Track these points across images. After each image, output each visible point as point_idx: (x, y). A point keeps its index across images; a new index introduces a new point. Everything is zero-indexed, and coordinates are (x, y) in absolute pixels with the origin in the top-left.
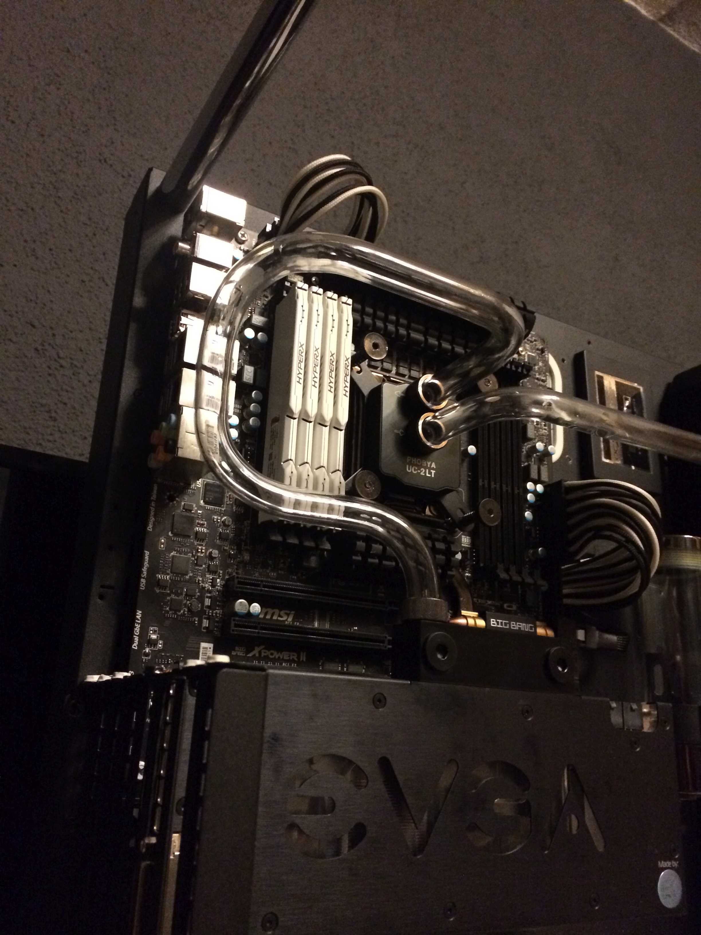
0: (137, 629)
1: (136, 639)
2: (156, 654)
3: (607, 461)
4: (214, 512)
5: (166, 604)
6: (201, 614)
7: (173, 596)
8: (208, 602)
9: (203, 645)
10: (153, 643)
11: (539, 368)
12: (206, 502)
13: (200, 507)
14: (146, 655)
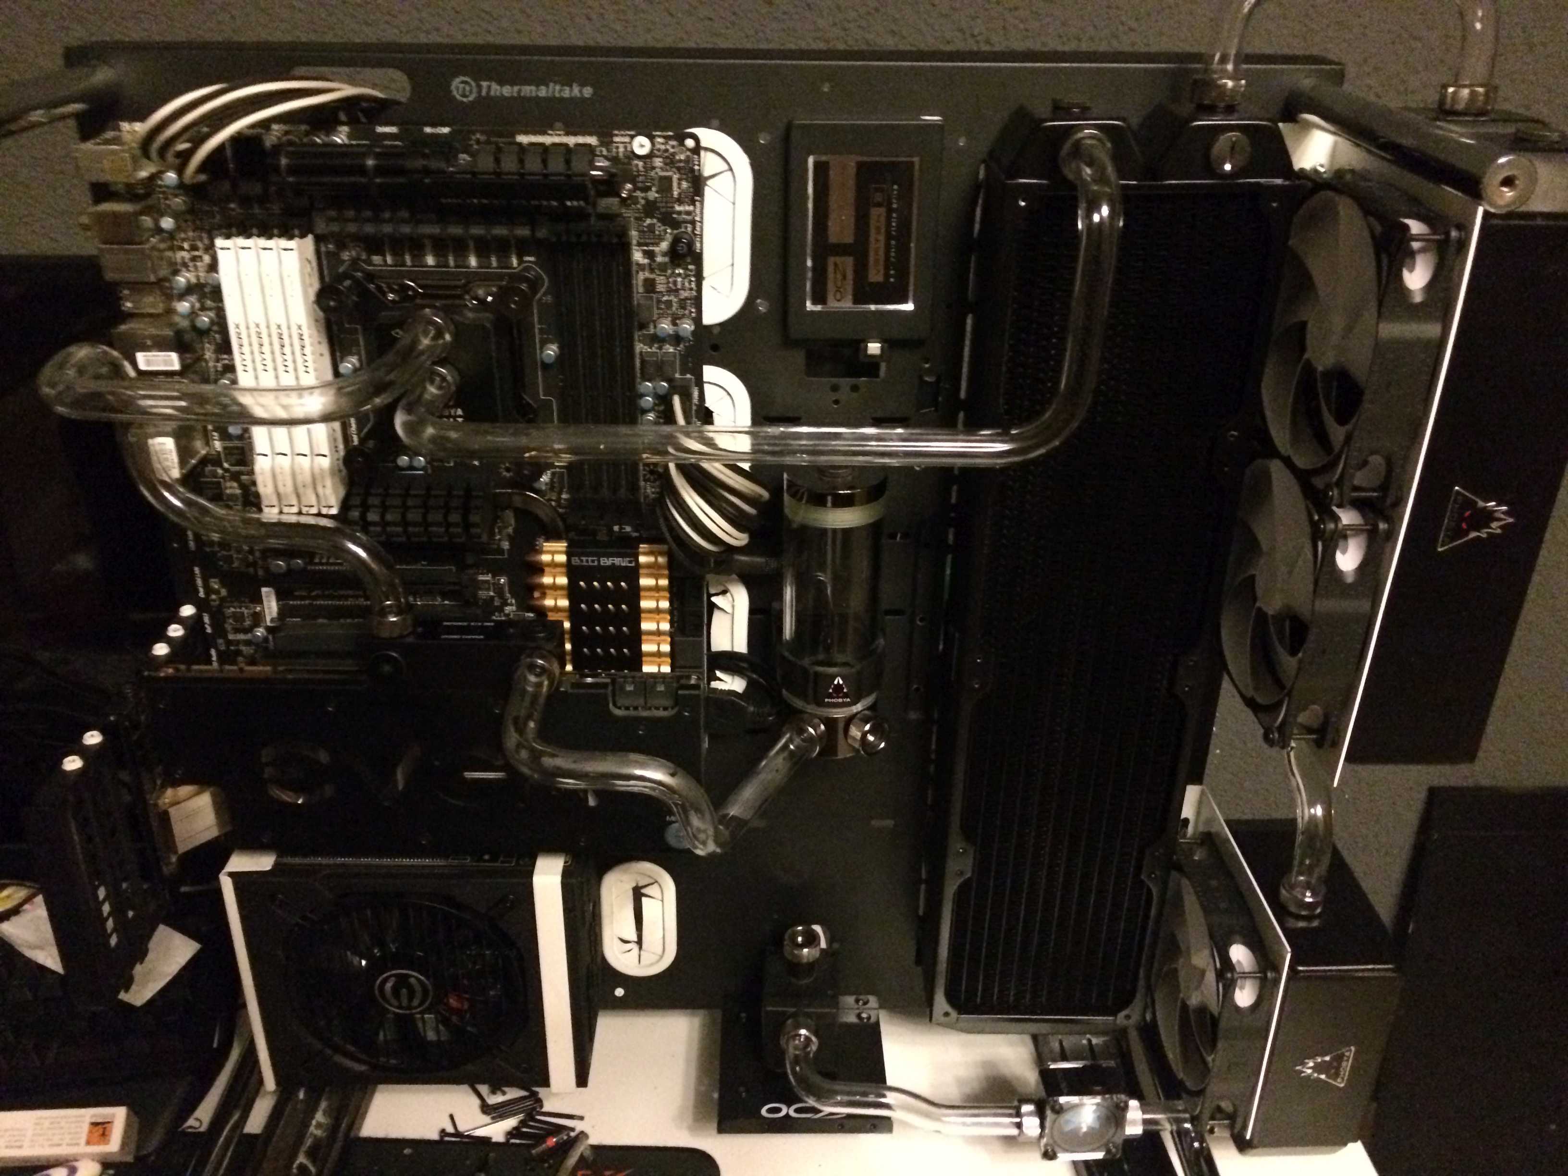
0: (199, 582)
1: (201, 590)
2: (222, 600)
3: (819, 308)
4: (242, 473)
5: (219, 560)
6: (254, 564)
7: (225, 553)
8: (257, 554)
9: (264, 590)
10: (217, 592)
11: (680, 194)
12: (231, 465)
13: (226, 470)
14: (214, 601)
